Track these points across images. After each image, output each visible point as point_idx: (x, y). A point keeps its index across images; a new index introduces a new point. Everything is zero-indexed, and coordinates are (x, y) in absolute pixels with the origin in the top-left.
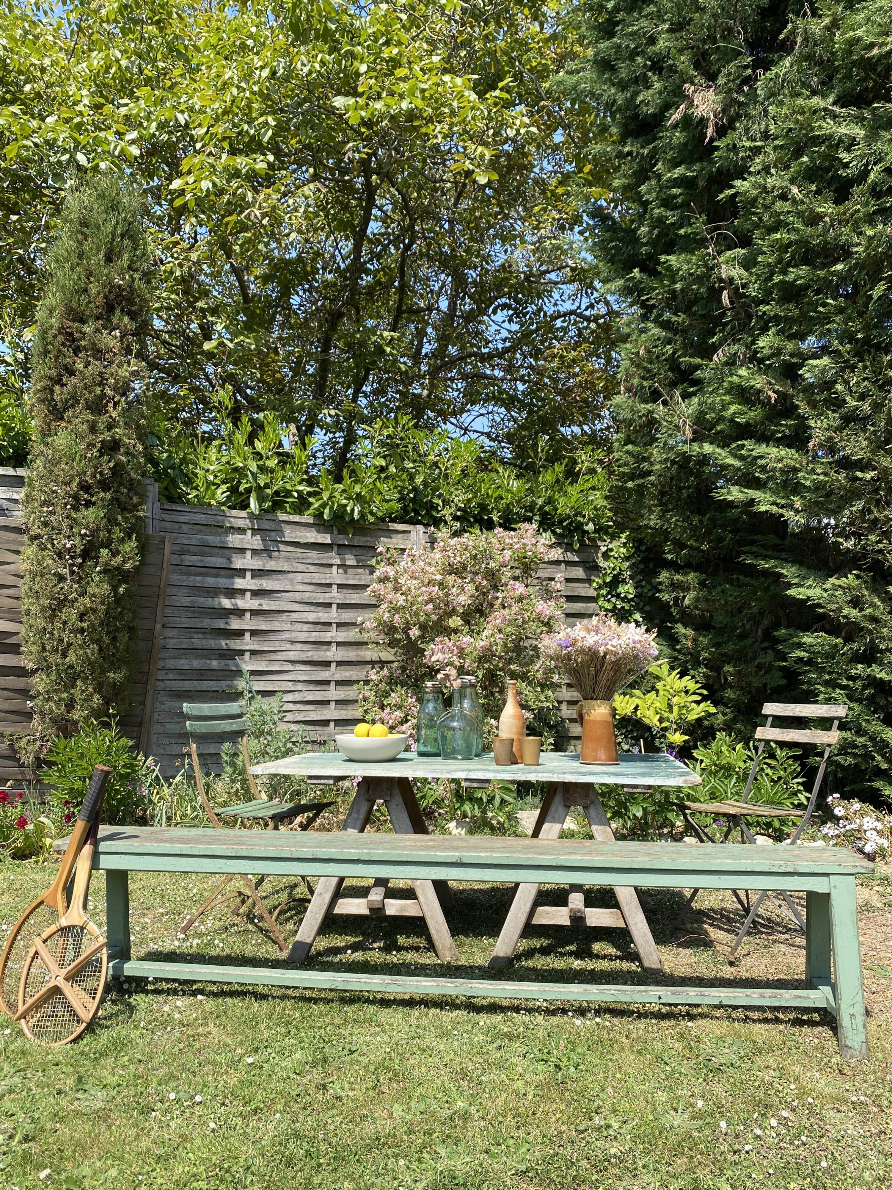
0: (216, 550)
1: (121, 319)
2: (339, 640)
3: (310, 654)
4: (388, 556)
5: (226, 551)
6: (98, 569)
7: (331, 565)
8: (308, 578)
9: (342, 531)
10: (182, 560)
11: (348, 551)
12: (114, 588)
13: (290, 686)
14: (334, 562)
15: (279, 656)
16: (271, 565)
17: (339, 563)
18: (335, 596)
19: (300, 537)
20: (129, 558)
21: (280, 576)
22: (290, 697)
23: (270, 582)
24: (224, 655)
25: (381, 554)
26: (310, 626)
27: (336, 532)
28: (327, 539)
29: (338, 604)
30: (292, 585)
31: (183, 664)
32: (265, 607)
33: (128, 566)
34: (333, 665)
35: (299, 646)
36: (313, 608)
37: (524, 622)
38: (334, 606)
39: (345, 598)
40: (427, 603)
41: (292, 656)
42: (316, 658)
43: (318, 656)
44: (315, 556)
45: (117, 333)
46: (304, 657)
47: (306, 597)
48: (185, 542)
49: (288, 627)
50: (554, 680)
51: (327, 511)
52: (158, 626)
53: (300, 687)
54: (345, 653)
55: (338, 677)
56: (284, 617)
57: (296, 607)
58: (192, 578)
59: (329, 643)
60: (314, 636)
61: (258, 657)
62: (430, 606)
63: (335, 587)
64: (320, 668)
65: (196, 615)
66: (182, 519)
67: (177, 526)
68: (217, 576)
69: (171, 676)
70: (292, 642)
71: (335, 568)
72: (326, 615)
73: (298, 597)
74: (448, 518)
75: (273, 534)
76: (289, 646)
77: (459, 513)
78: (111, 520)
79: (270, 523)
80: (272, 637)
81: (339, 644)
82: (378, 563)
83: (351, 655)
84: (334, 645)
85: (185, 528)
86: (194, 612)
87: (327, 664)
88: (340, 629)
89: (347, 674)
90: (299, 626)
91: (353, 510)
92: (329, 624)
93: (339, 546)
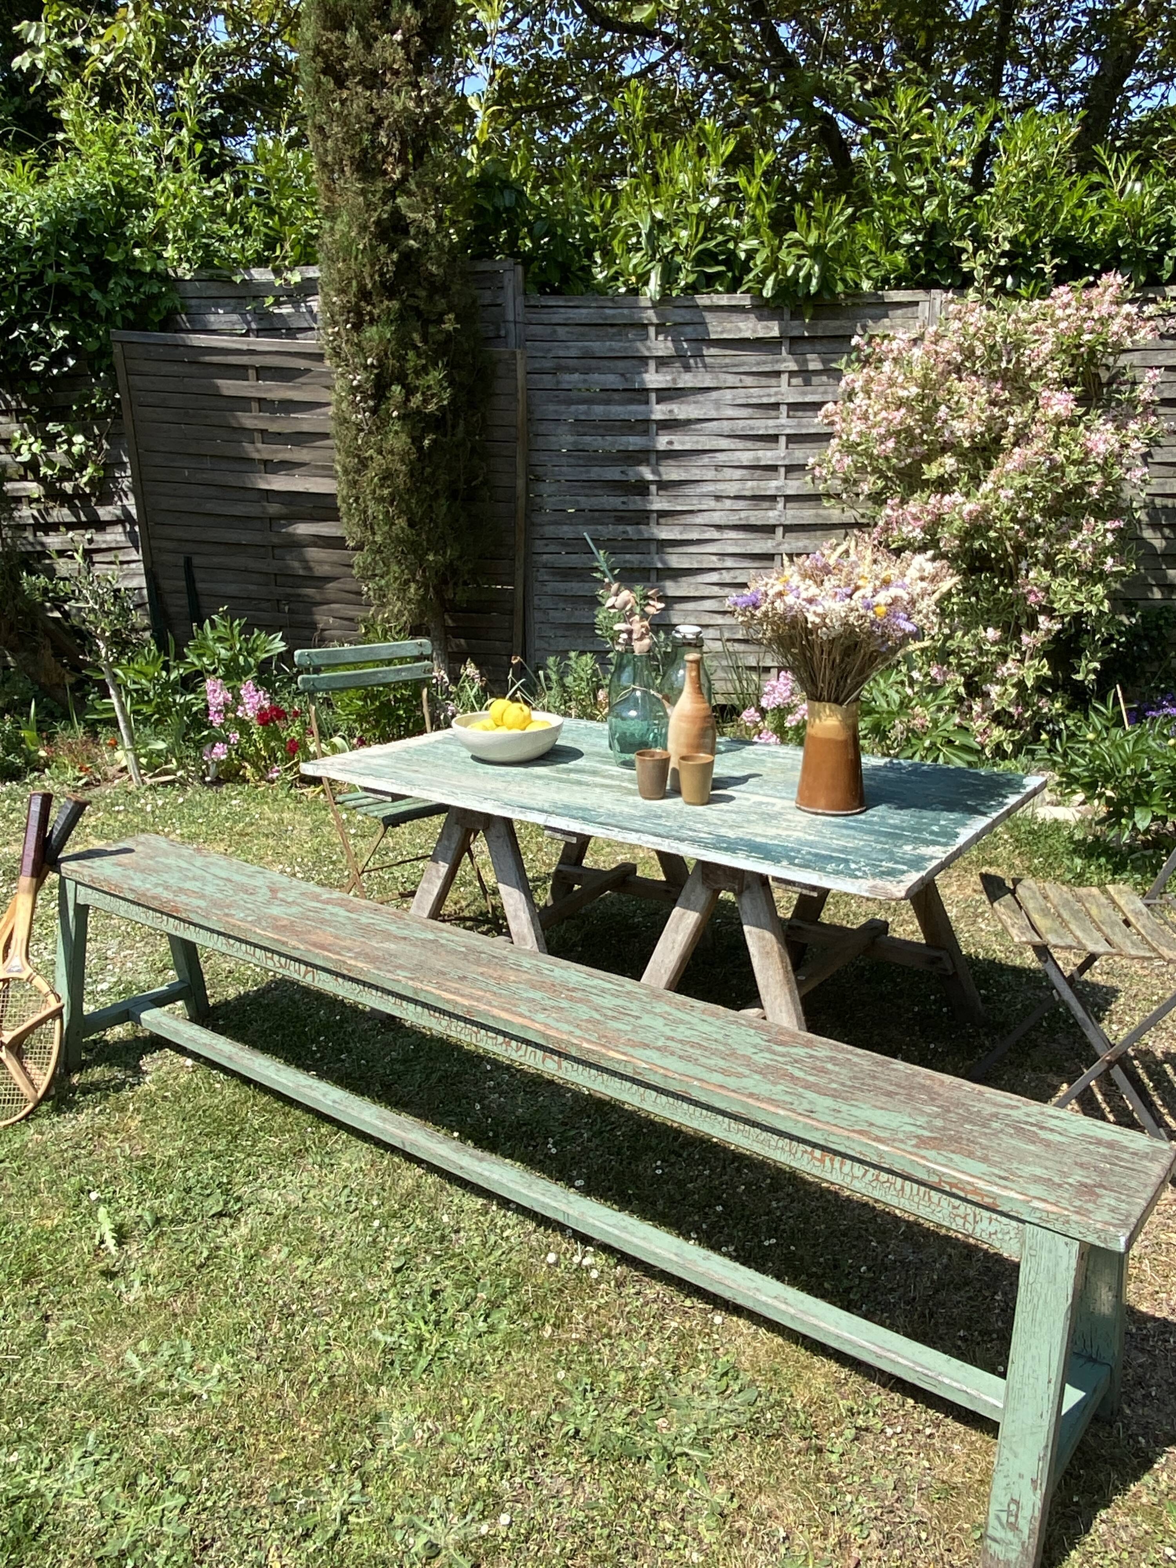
0: (606, 363)
1: (402, 10)
2: (789, 492)
3: (743, 514)
4: (868, 350)
5: (620, 364)
6: (395, 414)
7: (778, 374)
8: (741, 396)
9: (796, 315)
10: (558, 382)
11: (808, 348)
12: (416, 441)
13: (714, 562)
14: (782, 367)
15: (699, 519)
16: (687, 380)
17: (795, 367)
18: (784, 423)
19: (729, 331)
20: (433, 396)
21: (700, 397)
22: (714, 577)
23: (684, 407)
24: (622, 518)
25: (857, 348)
26: (744, 472)
27: (787, 316)
28: (774, 329)
29: (787, 435)
30: (718, 409)
31: (566, 531)
32: (677, 447)
33: (431, 407)
34: (780, 531)
35: (728, 504)
36: (749, 444)
37: (1053, 468)
38: (783, 440)
39: (799, 425)
40: (883, 439)
41: (717, 518)
42: (753, 521)
43: (757, 517)
44: (752, 360)
45: (398, 37)
46: (734, 519)
47: (740, 426)
48: (561, 353)
49: (710, 474)
50: (1106, 568)
51: (770, 282)
52: (521, 483)
53: (729, 563)
54: (798, 513)
55: (785, 548)
56: (705, 460)
57: (724, 443)
58: (573, 408)
59: (773, 498)
60: (750, 487)
61: (670, 520)
62: (891, 444)
63: (784, 409)
64: (759, 535)
65: (581, 462)
66: (556, 319)
67: (549, 329)
68: (608, 402)
69: (552, 548)
70: (718, 498)
71: (785, 377)
72: (769, 454)
73: (726, 426)
74: (980, 273)
75: (688, 329)
76: (712, 504)
77: (1003, 262)
78: (404, 342)
79: (682, 311)
80: (688, 490)
81: (788, 498)
82: (849, 363)
83: (806, 514)
84: (781, 501)
85: (561, 331)
86: (579, 458)
87: (768, 529)
88: (790, 475)
89: (800, 544)
90: (728, 473)
91: (808, 277)
92: (774, 468)
93: (792, 339)
